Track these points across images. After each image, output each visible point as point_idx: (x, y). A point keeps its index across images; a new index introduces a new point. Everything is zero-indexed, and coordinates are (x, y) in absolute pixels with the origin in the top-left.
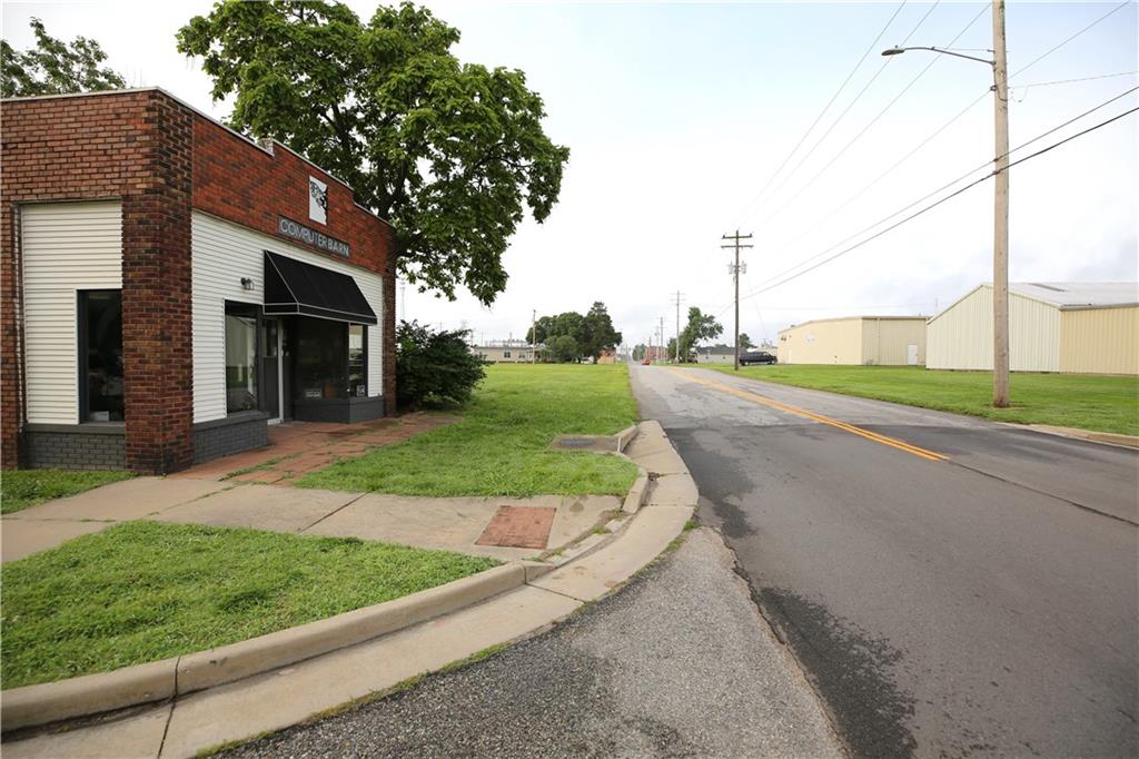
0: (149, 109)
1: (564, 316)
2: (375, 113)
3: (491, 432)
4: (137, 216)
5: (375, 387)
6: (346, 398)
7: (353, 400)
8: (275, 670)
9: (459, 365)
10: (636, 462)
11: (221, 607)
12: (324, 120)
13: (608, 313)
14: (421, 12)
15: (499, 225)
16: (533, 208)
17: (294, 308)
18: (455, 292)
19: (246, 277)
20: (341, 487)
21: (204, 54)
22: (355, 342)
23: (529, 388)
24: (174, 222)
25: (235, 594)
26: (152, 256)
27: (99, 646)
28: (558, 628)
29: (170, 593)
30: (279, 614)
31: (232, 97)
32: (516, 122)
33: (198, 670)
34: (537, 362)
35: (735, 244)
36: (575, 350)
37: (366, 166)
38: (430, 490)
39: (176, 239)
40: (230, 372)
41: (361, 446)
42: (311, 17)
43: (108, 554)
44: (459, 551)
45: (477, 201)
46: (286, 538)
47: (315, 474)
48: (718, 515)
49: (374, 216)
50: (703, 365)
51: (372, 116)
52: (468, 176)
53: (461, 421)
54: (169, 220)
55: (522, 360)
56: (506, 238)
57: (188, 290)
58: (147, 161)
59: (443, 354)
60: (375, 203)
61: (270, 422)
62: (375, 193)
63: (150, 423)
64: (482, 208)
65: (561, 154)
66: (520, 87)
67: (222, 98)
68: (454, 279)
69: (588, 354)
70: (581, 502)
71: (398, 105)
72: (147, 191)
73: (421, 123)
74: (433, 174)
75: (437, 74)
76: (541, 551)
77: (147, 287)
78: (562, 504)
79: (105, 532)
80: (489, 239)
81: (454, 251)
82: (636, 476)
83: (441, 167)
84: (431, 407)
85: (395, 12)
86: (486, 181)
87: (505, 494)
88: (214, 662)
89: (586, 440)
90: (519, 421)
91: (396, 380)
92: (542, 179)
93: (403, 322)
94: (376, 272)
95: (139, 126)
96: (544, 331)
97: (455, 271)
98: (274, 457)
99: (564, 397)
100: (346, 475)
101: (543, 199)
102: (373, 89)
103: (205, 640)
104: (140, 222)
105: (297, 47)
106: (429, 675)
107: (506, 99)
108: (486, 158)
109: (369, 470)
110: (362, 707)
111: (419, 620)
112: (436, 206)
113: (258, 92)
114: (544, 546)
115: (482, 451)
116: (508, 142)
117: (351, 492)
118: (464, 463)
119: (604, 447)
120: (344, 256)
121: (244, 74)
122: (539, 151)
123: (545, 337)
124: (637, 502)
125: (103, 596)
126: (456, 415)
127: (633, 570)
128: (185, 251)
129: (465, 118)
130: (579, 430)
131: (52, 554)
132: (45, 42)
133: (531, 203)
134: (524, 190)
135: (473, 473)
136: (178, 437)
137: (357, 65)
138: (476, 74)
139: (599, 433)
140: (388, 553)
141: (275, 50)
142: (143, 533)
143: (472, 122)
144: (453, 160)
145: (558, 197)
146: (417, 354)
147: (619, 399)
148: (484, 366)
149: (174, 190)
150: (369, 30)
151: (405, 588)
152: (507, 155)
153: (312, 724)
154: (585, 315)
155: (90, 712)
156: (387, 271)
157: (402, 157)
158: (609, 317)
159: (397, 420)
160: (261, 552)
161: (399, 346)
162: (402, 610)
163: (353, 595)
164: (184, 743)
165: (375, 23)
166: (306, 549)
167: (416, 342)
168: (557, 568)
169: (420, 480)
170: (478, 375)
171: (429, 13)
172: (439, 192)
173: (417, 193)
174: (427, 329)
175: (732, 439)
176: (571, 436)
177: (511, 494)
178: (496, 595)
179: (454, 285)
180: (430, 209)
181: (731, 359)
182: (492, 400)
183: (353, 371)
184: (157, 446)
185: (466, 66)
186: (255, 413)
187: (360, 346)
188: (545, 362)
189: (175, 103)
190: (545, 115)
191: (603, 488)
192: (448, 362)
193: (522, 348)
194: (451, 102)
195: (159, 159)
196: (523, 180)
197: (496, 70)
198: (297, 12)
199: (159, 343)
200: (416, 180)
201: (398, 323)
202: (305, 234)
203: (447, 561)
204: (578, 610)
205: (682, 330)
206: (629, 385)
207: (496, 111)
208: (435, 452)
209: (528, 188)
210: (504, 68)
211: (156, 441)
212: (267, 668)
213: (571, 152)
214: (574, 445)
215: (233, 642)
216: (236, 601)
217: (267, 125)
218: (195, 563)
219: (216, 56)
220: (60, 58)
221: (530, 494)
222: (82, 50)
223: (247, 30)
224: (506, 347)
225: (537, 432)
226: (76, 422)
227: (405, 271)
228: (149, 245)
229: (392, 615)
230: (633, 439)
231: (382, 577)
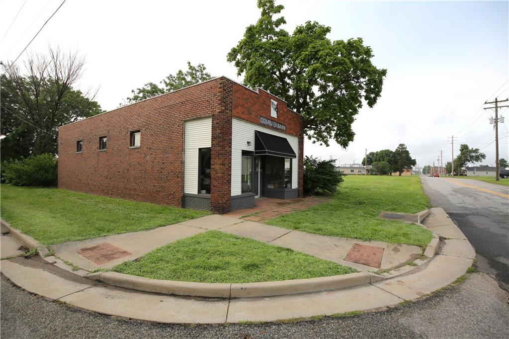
0: (220, 84)
1: (382, 152)
2: (295, 70)
3: (347, 207)
4: (216, 121)
5: (295, 184)
6: (283, 189)
7: (286, 190)
8: (263, 297)
9: (331, 175)
10: (431, 229)
11: (243, 268)
12: (275, 76)
13: (407, 150)
14: (314, 24)
15: (350, 110)
16: (367, 101)
17: (265, 152)
18: (329, 143)
19: (249, 141)
20: (283, 226)
21: (235, 60)
22: (287, 166)
23: (365, 188)
24: (227, 122)
25: (248, 263)
26: (220, 135)
27: (207, 273)
28: (390, 310)
29: (227, 259)
30: (264, 275)
31: (244, 74)
32: (358, 62)
33: (237, 290)
34: (367, 174)
35: (495, 106)
36: (389, 168)
37: (291, 92)
38: (320, 232)
39: (228, 128)
40: (243, 176)
41: (289, 210)
42: (271, 38)
43: (207, 241)
44: (336, 262)
45: (340, 101)
46: (264, 244)
47: (272, 219)
48: (492, 267)
49: (295, 112)
50: (471, 177)
51: (294, 72)
52: (335, 90)
53: (333, 201)
54: (225, 122)
55: (360, 173)
56: (353, 116)
57: (230, 147)
58: (219, 102)
59: (324, 171)
60: (295, 107)
61: (256, 197)
62: (294, 103)
63: (218, 195)
64: (342, 104)
65: (382, 73)
66: (360, 45)
67: (240, 75)
68: (329, 137)
69: (395, 171)
70: (398, 247)
71: (305, 65)
72: (219, 112)
73: (315, 71)
74: (320, 92)
75: (321, 48)
76: (378, 269)
77: (219, 146)
78: (388, 246)
79: (206, 233)
80: (345, 117)
81: (328, 124)
82: (431, 237)
83: (323, 88)
84: (318, 194)
85: (303, 27)
86: (344, 92)
87: (357, 238)
88: (242, 288)
89: (399, 215)
90: (361, 203)
91: (304, 182)
92: (372, 86)
93: (306, 156)
94: (296, 136)
95: (217, 90)
96: (370, 159)
97: (329, 133)
98: (257, 211)
99: (384, 192)
100: (285, 221)
101: (373, 96)
102: (295, 60)
103: (239, 279)
104: (217, 123)
105: (266, 50)
106: (326, 316)
107: (353, 52)
108: (343, 81)
109: (294, 220)
110: (297, 323)
111: (320, 290)
112: (321, 105)
113: (253, 71)
114: (379, 266)
115: (344, 216)
116: (355, 72)
117: (287, 229)
118: (335, 221)
119: (410, 219)
120: (284, 130)
121: (248, 65)
122: (370, 73)
123: (372, 162)
124: (433, 252)
125: (207, 256)
126: (330, 198)
127: (435, 289)
128: (230, 132)
129: (334, 65)
130: (394, 210)
131: (192, 238)
132: (191, 68)
133: (366, 98)
134: (363, 93)
135: (340, 226)
136: (226, 201)
137: (288, 52)
138: (339, 44)
139: (406, 212)
140: (304, 257)
141: (258, 53)
142: (216, 235)
143: (337, 66)
144: (328, 84)
145: (381, 94)
146: (312, 171)
147: (417, 194)
148: (343, 176)
149: (227, 111)
150: (293, 37)
151: (312, 274)
152: (354, 78)
153: (279, 324)
154: (394, 151)
155: (205, 296)
156: (300, 135)
157: (307, 86)
158: (408, 152)
159: (304, 199)
160: (255, 248)
161: (305, 167)
162: (312, 284)
163: (291, 273)
164: (234, 317)
165: (295, 34)
166: (272, 250)
167: (312, 165)
168: (387, 279)
169: (316, 226)
170: (340, 180)
171: (317, 23)
172: (322, 99)
173: (312, 101)
174: (316, 160)
175: (499, 223)
176: (390, 213)
177: (360, 238)
178: (355, 286)
179: (329, 139)
180: (318, 107)
181: (493, 174)
182: (346, 192)
183: (286, 177)
184: (220, 204)
185: (334, 42)
186: (251, 193)
187: (289, 167)
188: (372, 174)
189: (228, 80)
190: (373, 56)
191: (411, 242)
192: (326, 174)
193: (359, 168)
194: (328, 58)
195: (223, 101)
196: (362, 88)
197: (348, 40)
198: (266, 37)
199: (222, 166)
200: (312, 95)
201: (304, 157)
202: (269, 123)
203: (331, 265)
204: (401, 304)
205: (455, 157)
206: (422, 187)
207: (349, 59)
208: (321, 215)
209: (365, 92)
210: (352, 39)
211: (220, 202)
212: (260, 296)
213: (387, 71)
214: (391, 217)
215: (248, 282)
216: (248, 266)
217: (256, 82)
218: (234, 249)
219: (239, 60)
220: (194, 72)
221: (370, 240)
222: (200, 68)
223: (249, 49)
224: (351, 167)
225: (371, 209)
226: (197, 193)
227: (307, 134)
228: (220, 131)
229: (307, 285)
230: (427, 217)
231: (302, 267)
